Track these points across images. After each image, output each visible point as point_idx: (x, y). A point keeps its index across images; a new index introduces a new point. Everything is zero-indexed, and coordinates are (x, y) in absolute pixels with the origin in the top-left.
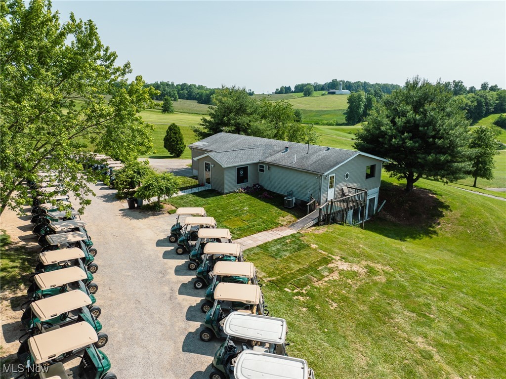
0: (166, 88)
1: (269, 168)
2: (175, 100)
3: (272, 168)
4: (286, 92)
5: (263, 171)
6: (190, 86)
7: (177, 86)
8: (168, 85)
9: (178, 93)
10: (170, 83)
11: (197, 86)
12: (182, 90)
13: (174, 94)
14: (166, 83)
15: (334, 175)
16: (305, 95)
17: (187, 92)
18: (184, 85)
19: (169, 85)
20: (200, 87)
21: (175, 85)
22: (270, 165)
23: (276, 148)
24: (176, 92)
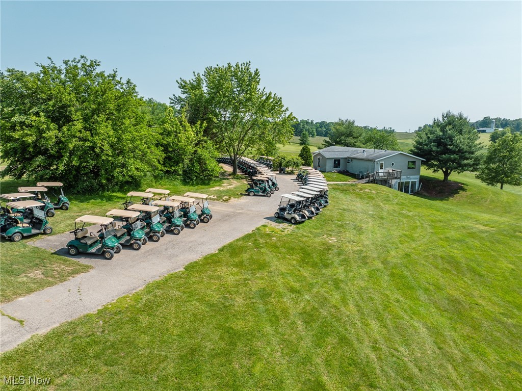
0: (306, 126)
1: (352, 161)
2: (313, 136)
3: (354, 161)
5: (349, 162)
6: (328, 124)
8: (307, 122)
9: (316, 130)
10: (310, 121)
12: (321, 127)
13: (313, 131)
14: (306, 121)
15: (383, 162)
17: (325, 129)
18: (323, 122)
19: (309, 122)
21: (315, 123)
22: (353, 159)
23: (359, 152)
24: (314, 130)
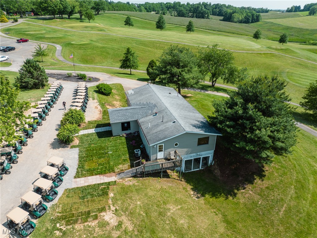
4: (295, 11)
6: (222, 5)
7: (213, 5)
11: (227, 5)
12: (216, 8)
15: (163, 144)
16: (310, 14)
20: (229, 7)
21: (212, 5)
